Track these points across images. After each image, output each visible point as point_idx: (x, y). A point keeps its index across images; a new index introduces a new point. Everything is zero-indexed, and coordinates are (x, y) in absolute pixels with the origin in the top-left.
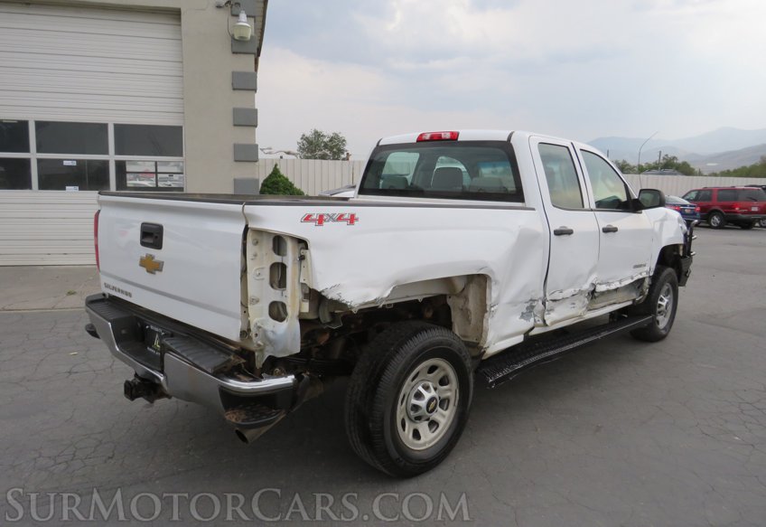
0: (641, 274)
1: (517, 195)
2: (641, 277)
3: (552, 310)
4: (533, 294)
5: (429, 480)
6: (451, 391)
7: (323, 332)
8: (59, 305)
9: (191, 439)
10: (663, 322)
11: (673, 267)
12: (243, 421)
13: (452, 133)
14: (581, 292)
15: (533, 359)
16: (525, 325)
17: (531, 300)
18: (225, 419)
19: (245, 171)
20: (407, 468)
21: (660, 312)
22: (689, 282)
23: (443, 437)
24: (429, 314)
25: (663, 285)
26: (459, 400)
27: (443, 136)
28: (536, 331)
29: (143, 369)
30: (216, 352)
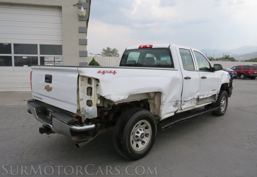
0: (215, 93)
1: (172, 66)
2: (215, 94)
3: (184, 104)
4: (177, 99)
5: (142, 161)
6: (149, 131)
7: (106, 111)
8: (21, 104)
9: (62, 148)
10: (223, 109)
11: (226, 91)
12: (77, 140)
13: (150, 45)
14: (194, 99)
15: (177, 121)
16: (175, 109)
17: (177, 101)
18: (71, 139)
19: (83, 60)
20: (134, 157)
21: (222, 106)
22: (232, 96)
23: (146, 147)
24: (142, 106)
25: (222, 97)
26: (152, 135)
27: (147, 46)
28: (178, 112)
29: (46, 123)
30: (69, 117)
